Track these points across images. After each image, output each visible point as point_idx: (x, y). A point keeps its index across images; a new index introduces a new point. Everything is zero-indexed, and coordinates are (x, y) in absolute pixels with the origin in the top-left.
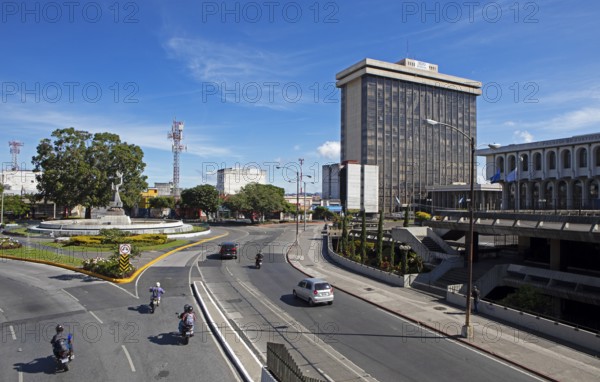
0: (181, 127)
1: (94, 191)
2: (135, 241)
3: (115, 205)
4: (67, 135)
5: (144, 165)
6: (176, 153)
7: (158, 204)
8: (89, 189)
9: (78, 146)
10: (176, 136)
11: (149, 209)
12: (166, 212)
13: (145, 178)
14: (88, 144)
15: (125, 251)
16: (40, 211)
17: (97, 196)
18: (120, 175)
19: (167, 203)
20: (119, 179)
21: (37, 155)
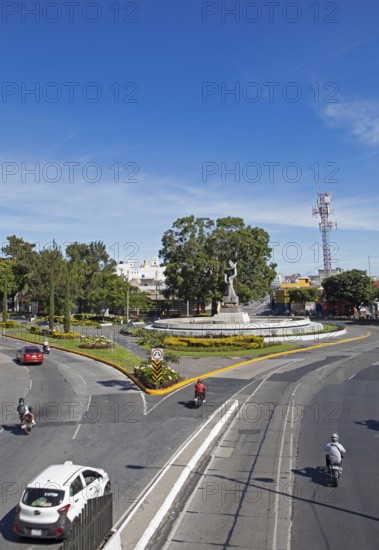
0: (327, 199)
1: (215, 285)
2: (223, 344)
3: (229, 300)
4: (186, 224)
5: (270, 250)
6: (324, 231)
7: (298, 297)
8: (209, 283)
9: (197, 235)
10: (322, 212)
11: (289, 304)
12: (310, 307)
13: (274, 266)
14: (208, 232)
15: (157, 357)
16: (175, 308)
17: (219, 290)
18: (233, 265)
19: (308, 296)
20: (233, 270)
21: (162, 247)
